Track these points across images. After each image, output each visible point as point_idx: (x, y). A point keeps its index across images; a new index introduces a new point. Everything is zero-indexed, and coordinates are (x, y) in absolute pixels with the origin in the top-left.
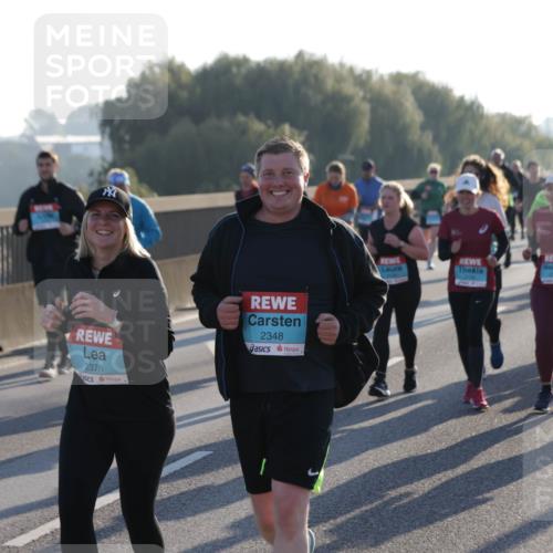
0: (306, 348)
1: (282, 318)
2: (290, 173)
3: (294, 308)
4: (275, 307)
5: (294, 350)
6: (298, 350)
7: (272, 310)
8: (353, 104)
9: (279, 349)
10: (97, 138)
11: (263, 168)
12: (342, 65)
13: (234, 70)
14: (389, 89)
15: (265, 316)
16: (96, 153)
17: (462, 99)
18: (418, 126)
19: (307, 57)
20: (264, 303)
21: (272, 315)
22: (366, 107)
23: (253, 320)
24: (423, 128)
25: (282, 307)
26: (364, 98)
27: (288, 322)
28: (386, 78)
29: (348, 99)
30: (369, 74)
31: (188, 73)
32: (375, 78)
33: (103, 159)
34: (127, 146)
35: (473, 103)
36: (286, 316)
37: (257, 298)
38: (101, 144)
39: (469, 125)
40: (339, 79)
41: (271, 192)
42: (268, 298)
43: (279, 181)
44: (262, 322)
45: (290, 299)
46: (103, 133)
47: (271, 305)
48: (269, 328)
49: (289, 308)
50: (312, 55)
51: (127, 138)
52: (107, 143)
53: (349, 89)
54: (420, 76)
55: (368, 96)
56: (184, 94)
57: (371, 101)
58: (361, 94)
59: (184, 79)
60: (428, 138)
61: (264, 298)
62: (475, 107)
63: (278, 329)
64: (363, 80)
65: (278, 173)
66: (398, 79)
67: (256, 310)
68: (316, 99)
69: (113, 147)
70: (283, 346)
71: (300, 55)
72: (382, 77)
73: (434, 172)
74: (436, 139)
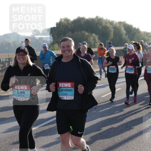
0: (74, 97)
1: (67, 89)
2: (69, 46)
3: (70, 87)
4: (65, 86)
5: (71, 98)
6: (72, 98)
7: (64, 87)
8: (109, 29)
9: (67, 98)
10: (49, 36)
11: (61, 46)
12: (107, 19)
13: (81, 20)
14: (118, 25)
15: (63, 89)
16: (49, 40)
17: (135, 28)
18: (125, 34)
19: (98, 18)
20: (62, 85)
21: (64, 89)
22: (112, 30)
23: (60, 90)
24: (126, 35)
25: (67, 86)
26: (112, 28)
27: (69, 90)
28: (117, 23)
29: (108, 28)
30: (113, 22)
31: (70, 21)
32: (115, 23)
33: (50, 41)
34: (56, 38)
35: (138, 29)
36: (68, 89)
37: (61, 84)
38: (50, 38)
39: (137, 34)
40: (106, 23)
41: (64, 52)
42: (63, 84)
43: (66, 49)
44: (62, 90)
45: (69, 84)
46: (50, 35)
47: (64, 86)
48: (64, 92)
49: (69, 86)
50: (100, 17)
51: (56, 36)
52: (52, 37)
53: (108, 25)
54: (125, 22)
55: (113, 27)
56: (70, 26)
57: (114, 28)
58: (111, 27)
59: (70, 22)
60: (127, 37)
61: (62, 84)
62: (138, 30)
63: (66, 92)
64: (112, 23)
65: (66, 47)
66: (120, 23)
67: (60, 87)
68: (100, 27)
69: (53, 38)
70: (68, 97)
71: (97, 17)
72: (116, 22)
73: (126, 45)
74: (129, 37)
